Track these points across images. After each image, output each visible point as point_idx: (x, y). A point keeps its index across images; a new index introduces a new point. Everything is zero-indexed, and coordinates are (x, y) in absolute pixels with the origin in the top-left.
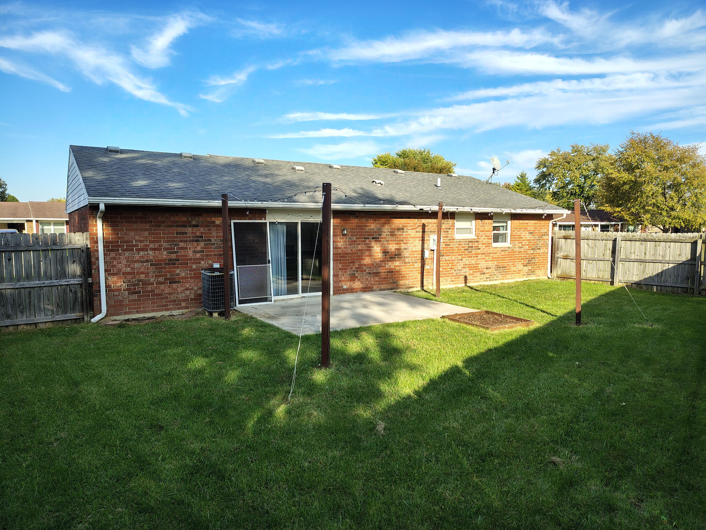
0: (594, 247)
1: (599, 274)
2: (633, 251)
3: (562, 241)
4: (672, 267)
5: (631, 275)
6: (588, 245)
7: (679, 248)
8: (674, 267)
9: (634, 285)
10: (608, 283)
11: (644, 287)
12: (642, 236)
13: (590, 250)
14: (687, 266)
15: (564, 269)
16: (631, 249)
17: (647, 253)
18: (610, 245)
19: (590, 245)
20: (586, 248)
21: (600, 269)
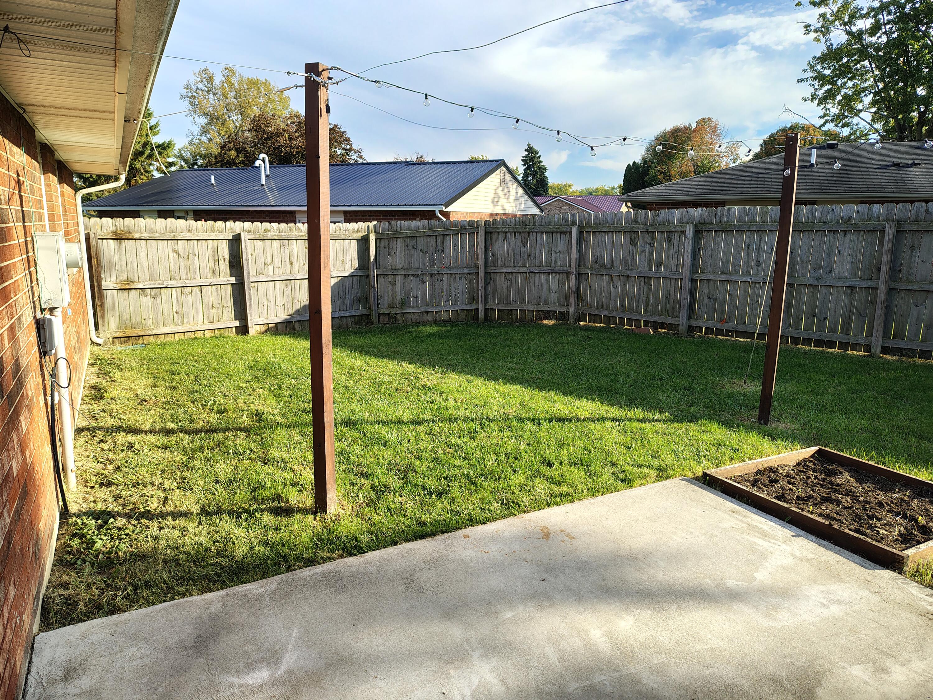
0: (191, 257)
1: (211, 314)
2: (269, 260)
3: (108, 246)
4: (334, 285)
5: (272, 306)
6: (176, 252)
7: (342, 250)
8: (337, 283)
9: (278, 325)
10: (232, 331)
11: (297, 326)
12: (281, 230)
13: (182, 263)
14: (355, 278)
15: (126, 316)
16: (265, 257)
17: (295, 263)
18: (224, 250)
19: (181, 251)
20: (172, 261)
21: (211, 304)
